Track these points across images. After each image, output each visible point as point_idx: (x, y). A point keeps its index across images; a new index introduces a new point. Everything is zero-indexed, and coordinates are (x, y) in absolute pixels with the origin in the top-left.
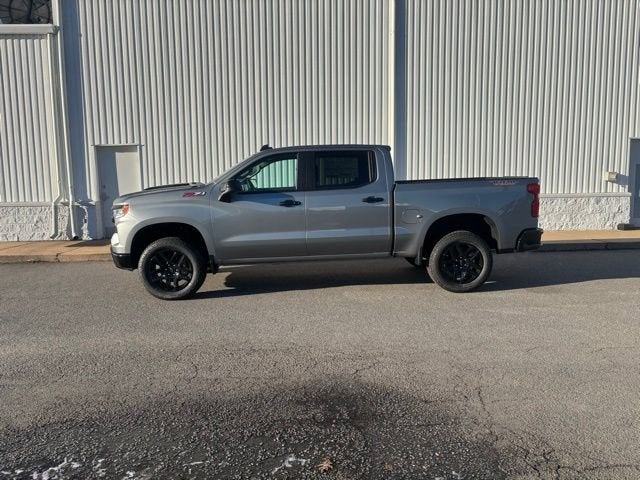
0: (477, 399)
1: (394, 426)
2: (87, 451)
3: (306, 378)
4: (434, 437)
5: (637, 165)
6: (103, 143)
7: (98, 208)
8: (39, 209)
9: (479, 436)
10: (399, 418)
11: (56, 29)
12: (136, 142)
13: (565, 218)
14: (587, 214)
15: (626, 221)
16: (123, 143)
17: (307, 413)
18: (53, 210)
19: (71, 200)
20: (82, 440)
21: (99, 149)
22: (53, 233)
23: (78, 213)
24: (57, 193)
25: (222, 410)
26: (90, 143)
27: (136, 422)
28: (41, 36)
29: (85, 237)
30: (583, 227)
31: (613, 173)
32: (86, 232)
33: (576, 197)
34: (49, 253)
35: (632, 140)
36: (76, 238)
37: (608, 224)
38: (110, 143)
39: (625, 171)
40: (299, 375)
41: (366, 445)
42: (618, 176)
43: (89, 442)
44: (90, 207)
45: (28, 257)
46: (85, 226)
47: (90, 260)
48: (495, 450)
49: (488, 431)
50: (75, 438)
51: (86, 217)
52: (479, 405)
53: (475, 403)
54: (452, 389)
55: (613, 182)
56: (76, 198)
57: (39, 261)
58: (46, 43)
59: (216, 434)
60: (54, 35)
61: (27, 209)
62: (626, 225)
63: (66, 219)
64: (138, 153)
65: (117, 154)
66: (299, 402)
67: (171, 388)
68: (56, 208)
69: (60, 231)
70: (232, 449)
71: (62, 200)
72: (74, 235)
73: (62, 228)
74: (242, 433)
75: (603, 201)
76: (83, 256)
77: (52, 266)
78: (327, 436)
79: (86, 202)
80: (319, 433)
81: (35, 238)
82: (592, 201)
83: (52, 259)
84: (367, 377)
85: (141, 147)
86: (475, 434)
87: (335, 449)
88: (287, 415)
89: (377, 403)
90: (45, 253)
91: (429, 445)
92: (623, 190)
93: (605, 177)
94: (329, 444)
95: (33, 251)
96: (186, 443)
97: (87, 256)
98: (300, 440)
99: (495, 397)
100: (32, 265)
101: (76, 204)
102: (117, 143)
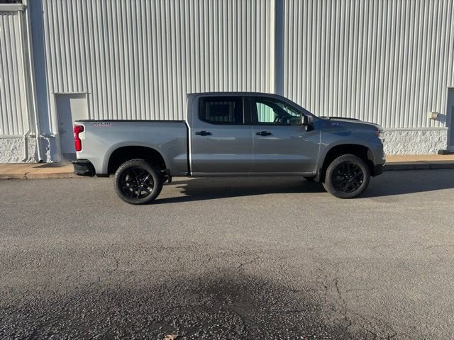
0: (334, 289)
1: (269, 313)
2: (21, 334)
3: (202, 270)
4: (300, 322)
5: (453, 107)
6: (60, 92)
7: (58, 139)
8: (14, 140)
9: (337, 322)
10: (272, 305)
11: (25, 8)
12: (85, 91)
13: (400, 147)
14: (416, 143)
15: (445, 148)
16: (75, 92)
17: (199, 301)
18: (24, 141)
19: (37, 133)
20: (18, 323)
21: (57, 96)
22: (25, 157)
23: (43, 143)
24: (27, 129)
25: (133, 298)
26: (51, 91)
27: (63, 308)
28: (14, 13)
29: (48, 161)
30: (412, 153)
31: (435, 113)
32: (49, 157)
33: (408, 131)
34: (19, 172)
35: (449, 88)
36: (41, 162)
37: (431, 151)
38: (66, 92)
39: (443, 111)
40: (195, 268)
41: (245, 328)
42: (439, 115)
43: (24, 326)
44: (52, 138)
45: (4, 176)
46: (49, 152)
47: (50, 178)
48: (349, 333)
49: (343, 317)
50: (14, 322)
51: (49, 146)
52: (336, 294)
53: (333, 292)
54: (315, 280)
55: (435, 119)
56: (41, 133)
57: (12, 178)
58: (17, 18)
59: (126, 320)
60: (23, 12)
61: (5, 140)
62: (444, 151)
63: (34, 147)
64: (86, 99)
65: (71, 100)
66: (194, 291)
67: (96, 279)
68: (26, 139)
69: (29, 156)
70: (136, 333)
71: (31, 134)
72: (40, 159)
73: (31, 154)
74: (147, 318)
75: (428, 133)
76: (44, 174)
77: (21, 182)
78: (214, 321)
79: (48, 135)
80: (208, 319)
81: (11, 162)
82: (420, 133)
83: (22, 177)
84: (250, 270)
85: (88, 94)
86: (332, 320)
87: (219, 332)
88: (184, 302)
89: (255, 292)
90: (16, 173)
91: (295, 329)
92: (443, 125)
93: (430, 115)
94: (215, 328)
95: (9, 171)
96: (100, 327)
97: (47, 174)
98: (192, 325)
99: (349, 287)
100: (6, 181)
101: (41, 136)
102: (70, 92)
